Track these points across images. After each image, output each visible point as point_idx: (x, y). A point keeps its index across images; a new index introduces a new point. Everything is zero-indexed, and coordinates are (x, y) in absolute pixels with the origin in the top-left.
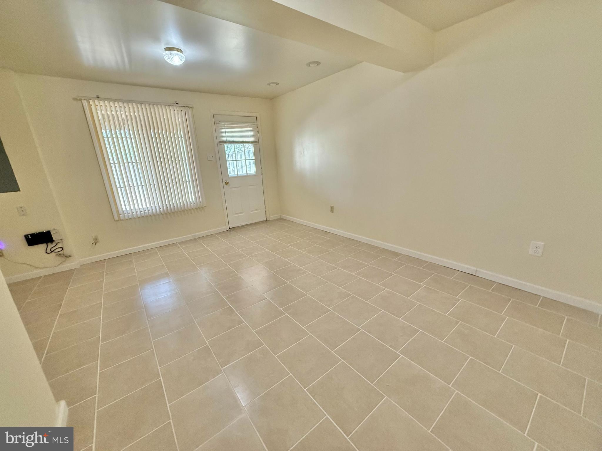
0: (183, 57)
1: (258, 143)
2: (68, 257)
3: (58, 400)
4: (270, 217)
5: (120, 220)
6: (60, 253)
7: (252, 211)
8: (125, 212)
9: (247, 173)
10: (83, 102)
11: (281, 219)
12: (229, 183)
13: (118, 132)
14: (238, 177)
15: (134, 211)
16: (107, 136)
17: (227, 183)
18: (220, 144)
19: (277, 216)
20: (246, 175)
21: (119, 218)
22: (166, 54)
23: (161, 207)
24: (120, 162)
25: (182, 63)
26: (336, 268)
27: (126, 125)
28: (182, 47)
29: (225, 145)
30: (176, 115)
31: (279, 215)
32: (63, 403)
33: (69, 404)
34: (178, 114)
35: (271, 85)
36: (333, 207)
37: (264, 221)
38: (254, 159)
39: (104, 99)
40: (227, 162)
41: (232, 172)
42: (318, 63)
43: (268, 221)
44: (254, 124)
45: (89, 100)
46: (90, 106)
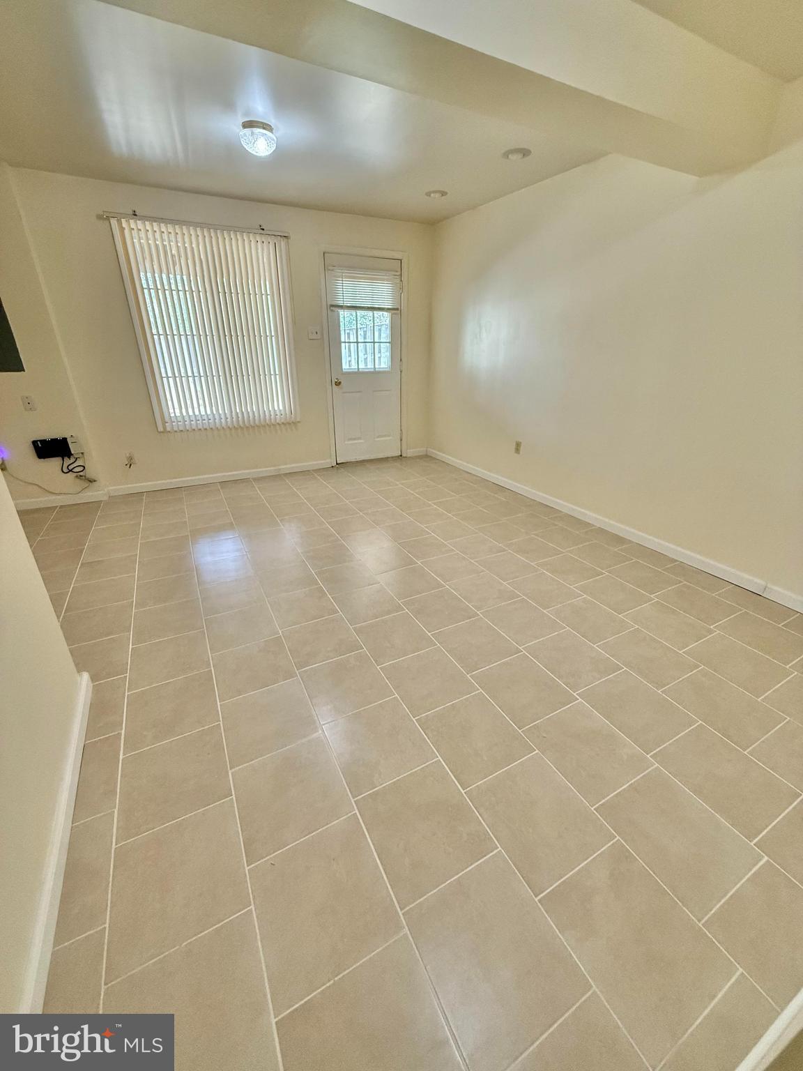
0: (274, 140)
1: (399, 312)
2: (91, 481)
3: (79, 671)
4: (408, 451)
5: (165, 431)
6: (81, 474)
7: (378, 437)
8: (173, 419)
9: (375, 368)
10: (112, 223)
11: (427, 457)
12: (342, 383)
13: (164, 276)
14: (358, 374)
15: (187, 418)
16: (148, 285)
17: (338, 384)
18: (332, 311)
19: (419, 451)
20: (373, 370)
21: (165, 428)
22: (245, 135)
23: (228, 416)
24: (168, 333)
25: (272, 151)
26: (504, 550)
27: (177, 267)
28: (272, 121)
29: (341, 312)
30: (260, 251)
31: (425, 449)
32: (86, 676)
33: (94, 678)
34: (263, 250)
35: (432, 195)
36: (521, 443)
37: (396, 457)
38: (389, 343)
39: (144, 218)
40: (343, 345)
41: (349, 362)
42: (525, 153)
43: (404, 457)
44: (396, 274)
45: (121, 218)
46: (122, 229)
